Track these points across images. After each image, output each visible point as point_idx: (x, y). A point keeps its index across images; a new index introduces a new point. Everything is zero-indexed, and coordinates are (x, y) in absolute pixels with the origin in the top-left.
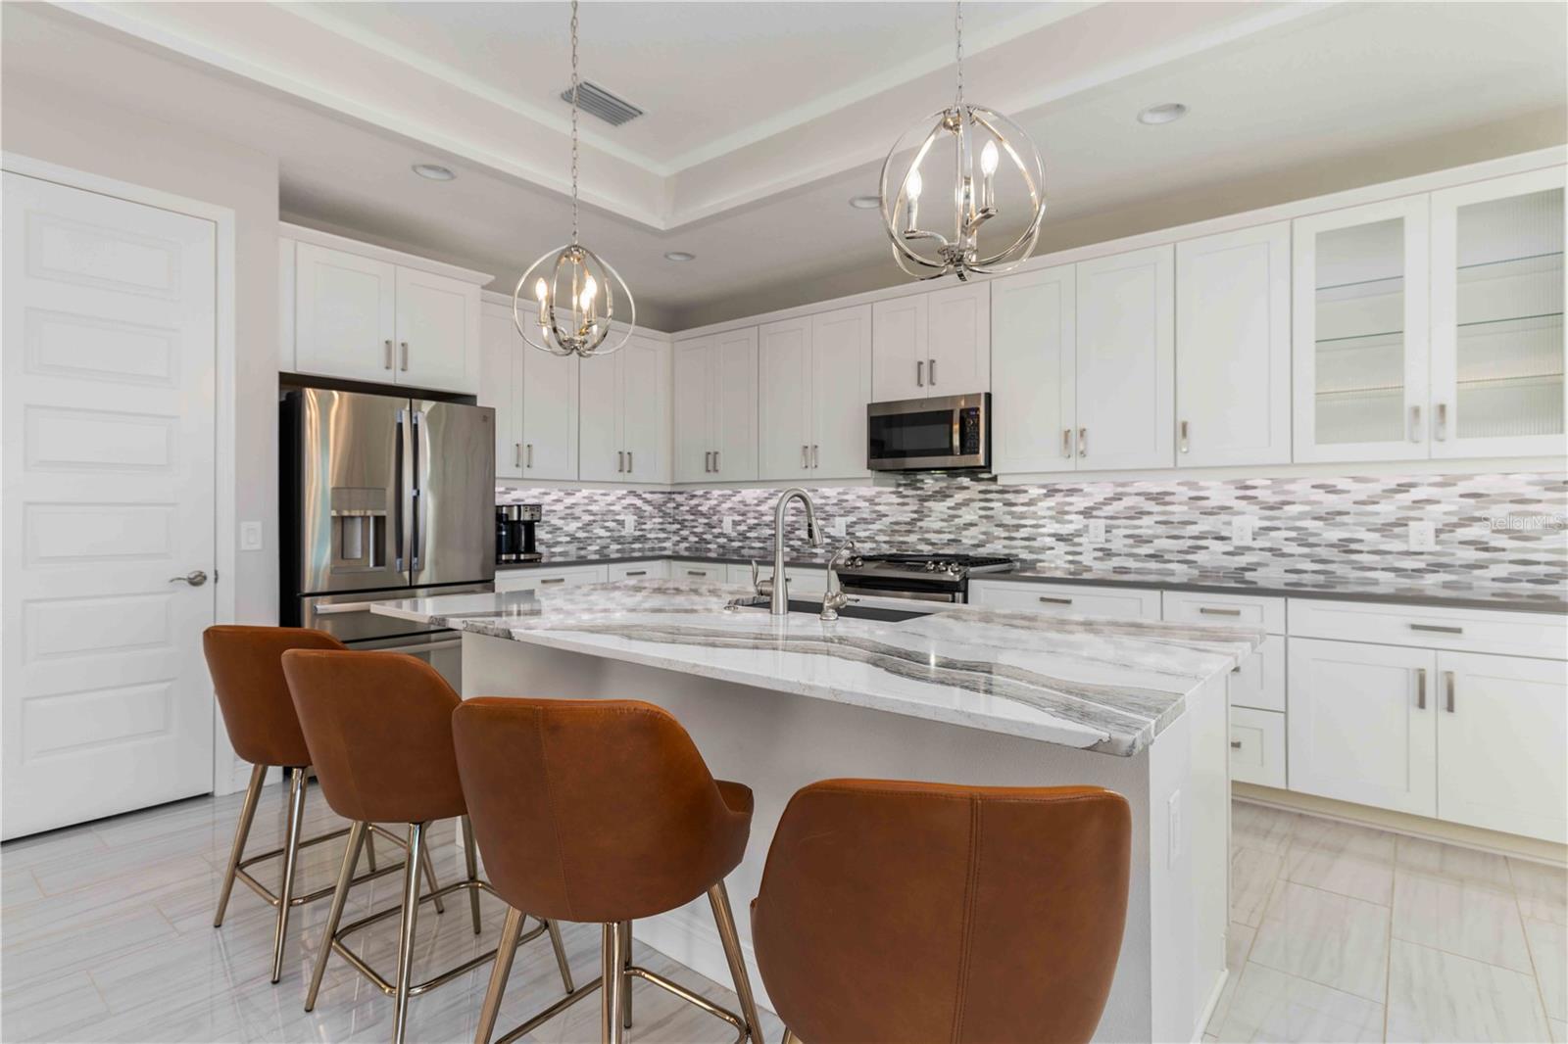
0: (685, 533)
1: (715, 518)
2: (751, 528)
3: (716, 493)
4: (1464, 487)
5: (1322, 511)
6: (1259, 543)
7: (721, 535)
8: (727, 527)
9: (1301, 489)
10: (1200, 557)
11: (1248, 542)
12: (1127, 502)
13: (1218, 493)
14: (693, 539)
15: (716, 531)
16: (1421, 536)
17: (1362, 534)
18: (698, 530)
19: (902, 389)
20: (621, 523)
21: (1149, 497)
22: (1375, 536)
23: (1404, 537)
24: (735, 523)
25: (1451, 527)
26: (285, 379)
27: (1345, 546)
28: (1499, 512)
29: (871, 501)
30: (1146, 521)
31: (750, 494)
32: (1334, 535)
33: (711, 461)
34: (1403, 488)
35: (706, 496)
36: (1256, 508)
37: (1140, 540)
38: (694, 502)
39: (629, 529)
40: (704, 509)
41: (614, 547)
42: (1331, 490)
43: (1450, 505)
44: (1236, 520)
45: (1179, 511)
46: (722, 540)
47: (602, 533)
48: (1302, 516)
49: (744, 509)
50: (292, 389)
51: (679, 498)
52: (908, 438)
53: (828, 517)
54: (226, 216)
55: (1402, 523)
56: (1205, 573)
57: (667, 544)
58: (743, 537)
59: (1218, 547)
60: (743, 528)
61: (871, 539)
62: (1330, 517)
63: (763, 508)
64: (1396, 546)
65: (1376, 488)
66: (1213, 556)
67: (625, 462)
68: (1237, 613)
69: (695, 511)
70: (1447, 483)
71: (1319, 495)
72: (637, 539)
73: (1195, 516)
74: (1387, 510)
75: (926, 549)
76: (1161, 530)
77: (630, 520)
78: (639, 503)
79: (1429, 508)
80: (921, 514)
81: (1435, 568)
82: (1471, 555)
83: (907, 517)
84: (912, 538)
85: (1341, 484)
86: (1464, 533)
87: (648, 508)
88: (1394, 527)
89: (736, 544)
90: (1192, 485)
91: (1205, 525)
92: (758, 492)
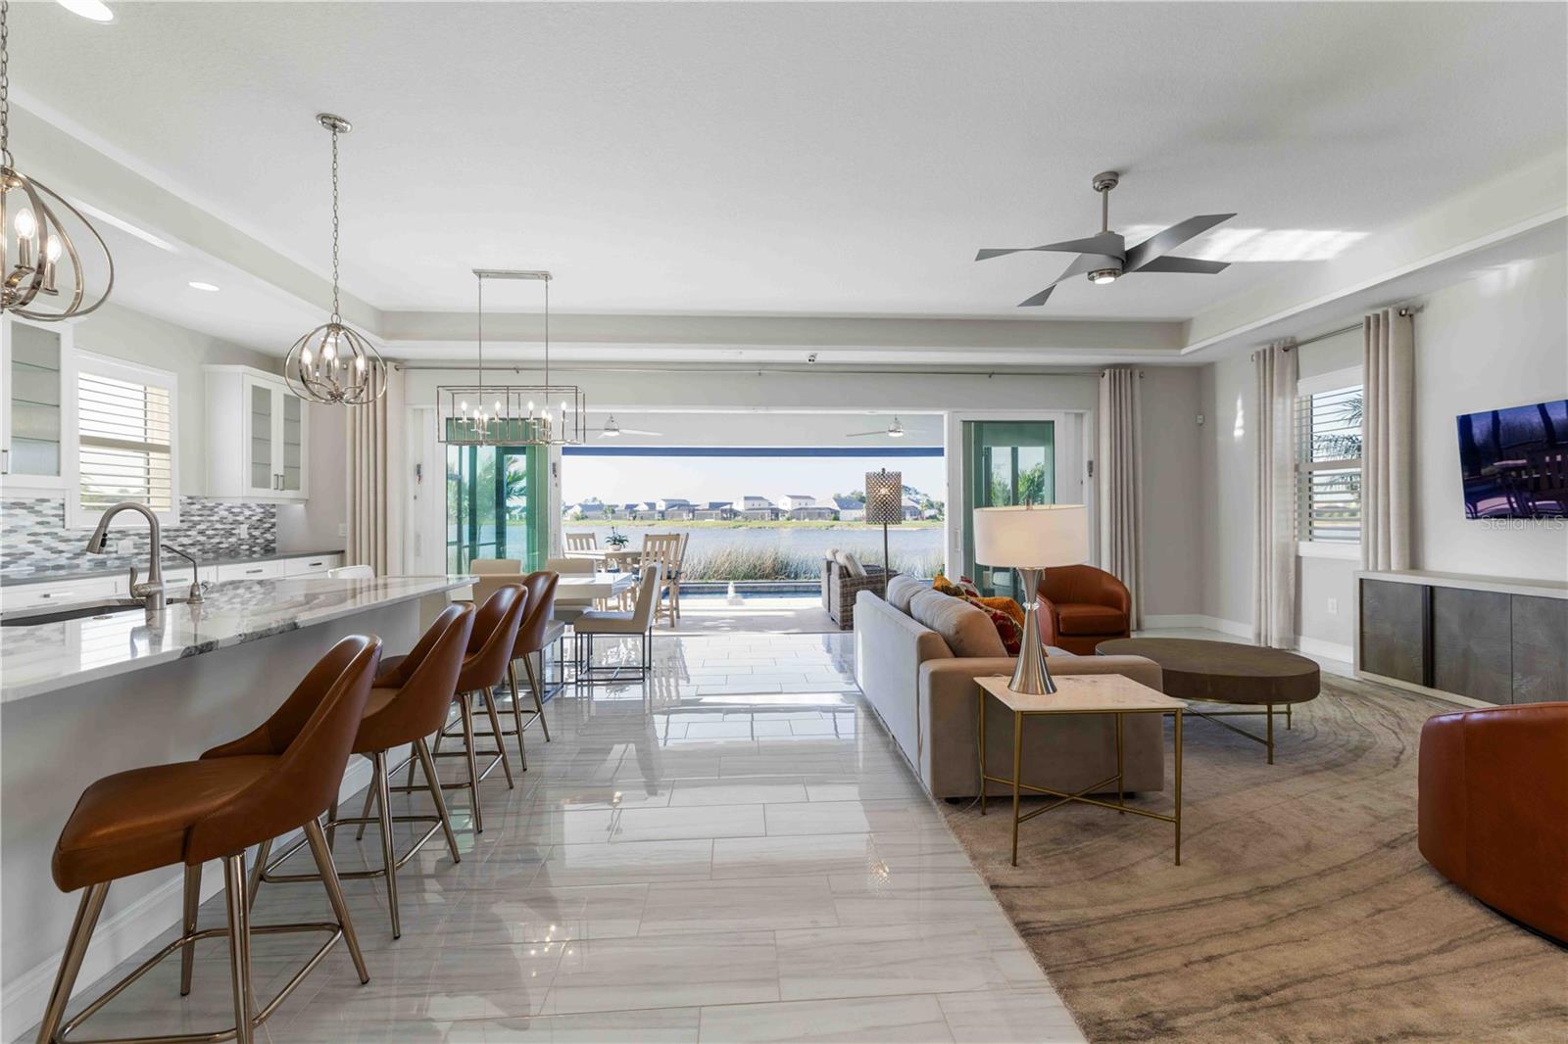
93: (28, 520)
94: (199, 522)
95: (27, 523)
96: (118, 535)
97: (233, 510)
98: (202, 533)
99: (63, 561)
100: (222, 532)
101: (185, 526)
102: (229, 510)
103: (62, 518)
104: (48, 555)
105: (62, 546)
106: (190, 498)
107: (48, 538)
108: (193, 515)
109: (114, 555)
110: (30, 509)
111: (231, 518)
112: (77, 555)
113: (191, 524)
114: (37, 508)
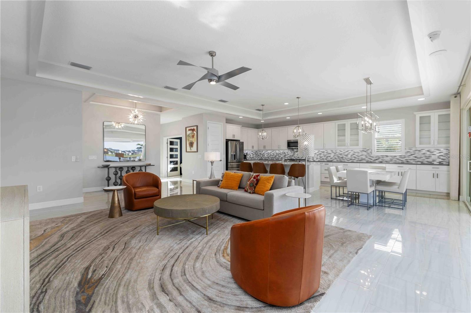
0: (259, 157)
1: (264, 155)
2: (269, 156)
3: (264, 151)
4: (353, 151)
5: (340, 154)
6: (334, 157)
7: (265, 157)
8: (266, 156)
9: (338, 151)
10: (327, 159)
11: (332, 157)
12: (320, 152)
13: (329, 152)
14: (260, 158)
15: (264, 157)
16: (349, 156)
17: (344, 156)
18: (261, 156)
19: (292, 139)
20: (251, 155)
21: (322, 152)
22: (345, 156)
23: (348, 156)
24: (267, 155)
25: (352, 155)
26: (226, 140)
27: (342, 157)
28: (356, 154)
29: (287, 152)
30: (322, 155)
31: (269, 151)
32: (341, 156)
33: (264, 147)
34: (348, 151)
35: (262, 152)
36: (333, 153)
37: (321, 157)
38: (260, 152)
39: (252, 156)
40: (262, 153)
41: (250, 159)
42: (341, 151)
43: (352, 153)
44: (331, 155)
45: (325, 154)
46: (265, 158)
47: (249, 157)
48: (338, 154)
49: (268, 153)
50: (227, 141)
51: (258, 152)
52: (291, 145)
53: (281, 154)
54: (222, 124)
55: (348, 155)
56: (328, 161)
57: (256, 159)
58: (268, 157)
59: (329, 158)
60: (268, 156)
61: (287, 157)
62: (341, 154)
63: (271, 153)
64: (347, 157)
65: (345, 151)
66: (329, 159)
67: (253, 147)
68: (328, 164)
69: (260, 154)
70: (352, 151)
71: (340, 152)
72: (253, 158)
73: (327, 154)
74: (346, 153)
75: (295, 159)
76: (323, 156)
77: (252, 155)
78: (253, 152)
79: (350, 153)
80: (294, 154)
81: (351, 160)
82: (354, 158)
83: (292, 155)
84: (293, 157)
85: (342, 151)
86: (353, 156)
87: (254, 153)
88: (346, 155)
89: (267, 158)
90: (327, 151)
91: (329, 155)
92: (271, 151)
93: (365, 153)
94: (414, 154)
95: (365, 154)
96: (386, 157)
97: (430, 151)
98: (415, 157)
99: (372, 161)
100: (424, 157)
101: (408, 155)
102: (428, 151)
103: (371, 153)
104: (369, 159)
105: (372, 158)
106: (410, 148)
107: (369, 157)
108: (412, 152)
109: (385, 161)
110: (365, 151)
111: (428, 153)
112: (375, 160)
113: (410, 155)
114: (367, 151)
